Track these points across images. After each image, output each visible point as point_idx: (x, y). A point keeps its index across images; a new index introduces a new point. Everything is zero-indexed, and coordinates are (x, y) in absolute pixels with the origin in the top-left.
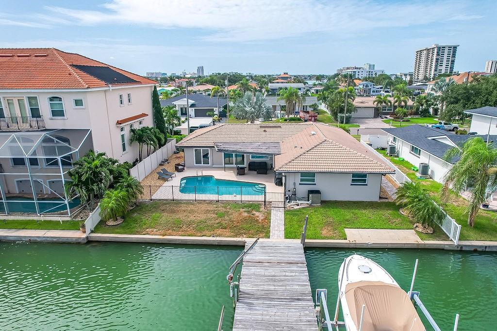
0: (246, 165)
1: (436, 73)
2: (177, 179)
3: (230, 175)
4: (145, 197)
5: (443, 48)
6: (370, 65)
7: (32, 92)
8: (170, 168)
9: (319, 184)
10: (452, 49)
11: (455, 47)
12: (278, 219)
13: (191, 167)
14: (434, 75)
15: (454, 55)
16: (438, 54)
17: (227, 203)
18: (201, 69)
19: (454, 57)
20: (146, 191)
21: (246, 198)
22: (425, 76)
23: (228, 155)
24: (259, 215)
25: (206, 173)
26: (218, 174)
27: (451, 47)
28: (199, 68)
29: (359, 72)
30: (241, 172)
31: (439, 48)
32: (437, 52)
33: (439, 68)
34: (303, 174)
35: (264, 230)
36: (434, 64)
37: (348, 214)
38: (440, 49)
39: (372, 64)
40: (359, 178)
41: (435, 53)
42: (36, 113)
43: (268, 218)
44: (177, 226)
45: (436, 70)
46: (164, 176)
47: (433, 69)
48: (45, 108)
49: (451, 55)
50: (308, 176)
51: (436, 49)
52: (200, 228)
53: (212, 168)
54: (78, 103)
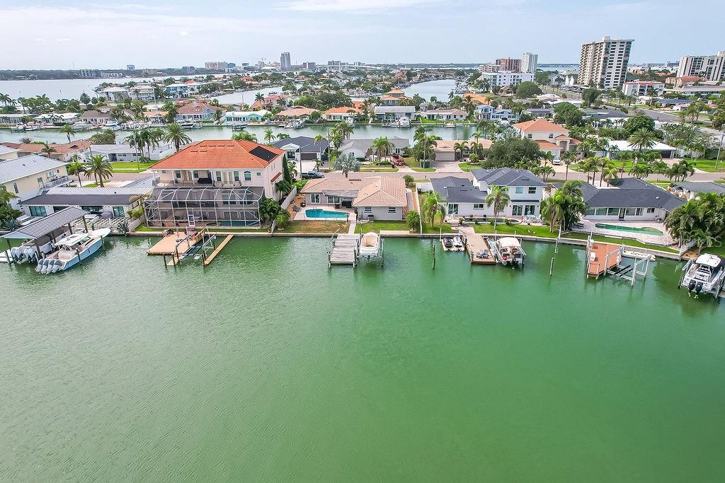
0: (340, 203)
1: (603, 77)
2: (303, 210)
3: (332, 209)
4: (291, 219)
5: (613, 43)
6: (531, 56)
7: (236, 169)
8: (298, 204)
9: (373, 212)
10: (625, 44)
11: (629, 43)
12: (353, 227)
13: (310, 205)
14: (602, 79)
15: (627, 54)
16: (607, 52)
17: (331, 222)
18: (285, 57)
19: (628, 56)
20: (292, 216)
21: (339, 219)
22: (591, 81)
23: (330, 197)
24: (345, 226)
25: (318, 208)
26: (325, 208)
27: (624, 43)
28: (283, 55)
29: (500, 77)
30: (337, 207)
31: (608, 44)
32: (606, 49)
33: (608, 70)
34: (366, 208)
35: (346, 231)
36: (601, 66)
37: (384, 225)
38: (610, 45)
39: (533, 54)
40: (392, 210)
41: (603, 50)
42: (237, 179)
43: (348, 227)
44: (309, 230)
45: (603, 74)
46: (296, 210)
47: (600, 72)
48: (242, 177)
49: (623, 54)
50: (368, 209)
51: (604, 45)
52: (319, 230)
53: (321, 205)
54: (259, 174)
